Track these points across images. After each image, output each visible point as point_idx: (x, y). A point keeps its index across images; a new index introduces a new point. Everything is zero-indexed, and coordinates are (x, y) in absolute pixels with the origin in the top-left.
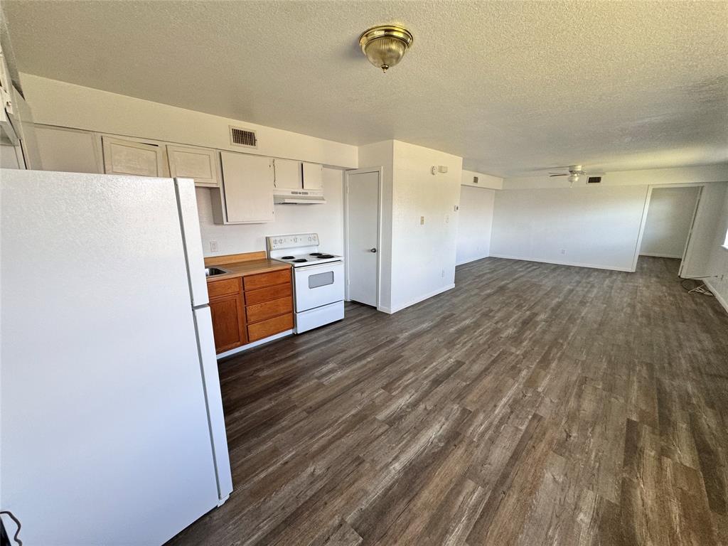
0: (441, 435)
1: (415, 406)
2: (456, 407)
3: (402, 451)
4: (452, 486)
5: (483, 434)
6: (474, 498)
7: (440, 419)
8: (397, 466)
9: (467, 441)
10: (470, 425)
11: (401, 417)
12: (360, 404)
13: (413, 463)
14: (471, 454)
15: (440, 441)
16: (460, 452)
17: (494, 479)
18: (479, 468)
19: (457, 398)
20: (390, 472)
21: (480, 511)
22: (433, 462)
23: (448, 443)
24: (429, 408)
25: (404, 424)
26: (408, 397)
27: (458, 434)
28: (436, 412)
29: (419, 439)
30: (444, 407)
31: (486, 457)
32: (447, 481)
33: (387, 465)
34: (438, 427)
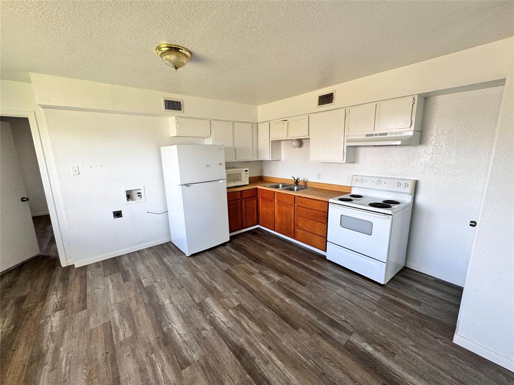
0: (173, 331)
1: (211, 322)
2: (195, 357)
3: (174, 306)
4: (136, 325)
5: (153, 365)
6: (121, 333)
7: (187, 336)
8: (167, 302)
9: (157, 348)
10: (168, 359)
11: (202, 311)
12: (225, 291)
13: (163, 310)
14: (145, 346)
15: (169, 329)
16: (152, 339)
17: (119, 351)
18: (132, 346)
19: (207, 363)
20: (166, 298)
21: (114, 333)
22: (156, 319)
23: (163, 333)
24: (203, 332)
25: (195, 311)
26: (224, 319)
27: (166, 345)
28: (196, 336)
29: (178, 317)
30: (199, 345)
31: (134, 356)
32: (141, 322)
33: (170, 298)
34: (182, 332)
